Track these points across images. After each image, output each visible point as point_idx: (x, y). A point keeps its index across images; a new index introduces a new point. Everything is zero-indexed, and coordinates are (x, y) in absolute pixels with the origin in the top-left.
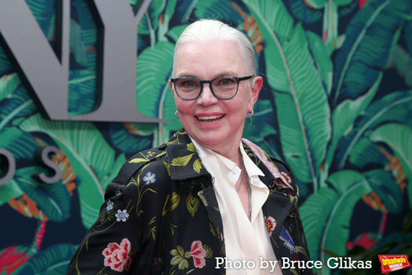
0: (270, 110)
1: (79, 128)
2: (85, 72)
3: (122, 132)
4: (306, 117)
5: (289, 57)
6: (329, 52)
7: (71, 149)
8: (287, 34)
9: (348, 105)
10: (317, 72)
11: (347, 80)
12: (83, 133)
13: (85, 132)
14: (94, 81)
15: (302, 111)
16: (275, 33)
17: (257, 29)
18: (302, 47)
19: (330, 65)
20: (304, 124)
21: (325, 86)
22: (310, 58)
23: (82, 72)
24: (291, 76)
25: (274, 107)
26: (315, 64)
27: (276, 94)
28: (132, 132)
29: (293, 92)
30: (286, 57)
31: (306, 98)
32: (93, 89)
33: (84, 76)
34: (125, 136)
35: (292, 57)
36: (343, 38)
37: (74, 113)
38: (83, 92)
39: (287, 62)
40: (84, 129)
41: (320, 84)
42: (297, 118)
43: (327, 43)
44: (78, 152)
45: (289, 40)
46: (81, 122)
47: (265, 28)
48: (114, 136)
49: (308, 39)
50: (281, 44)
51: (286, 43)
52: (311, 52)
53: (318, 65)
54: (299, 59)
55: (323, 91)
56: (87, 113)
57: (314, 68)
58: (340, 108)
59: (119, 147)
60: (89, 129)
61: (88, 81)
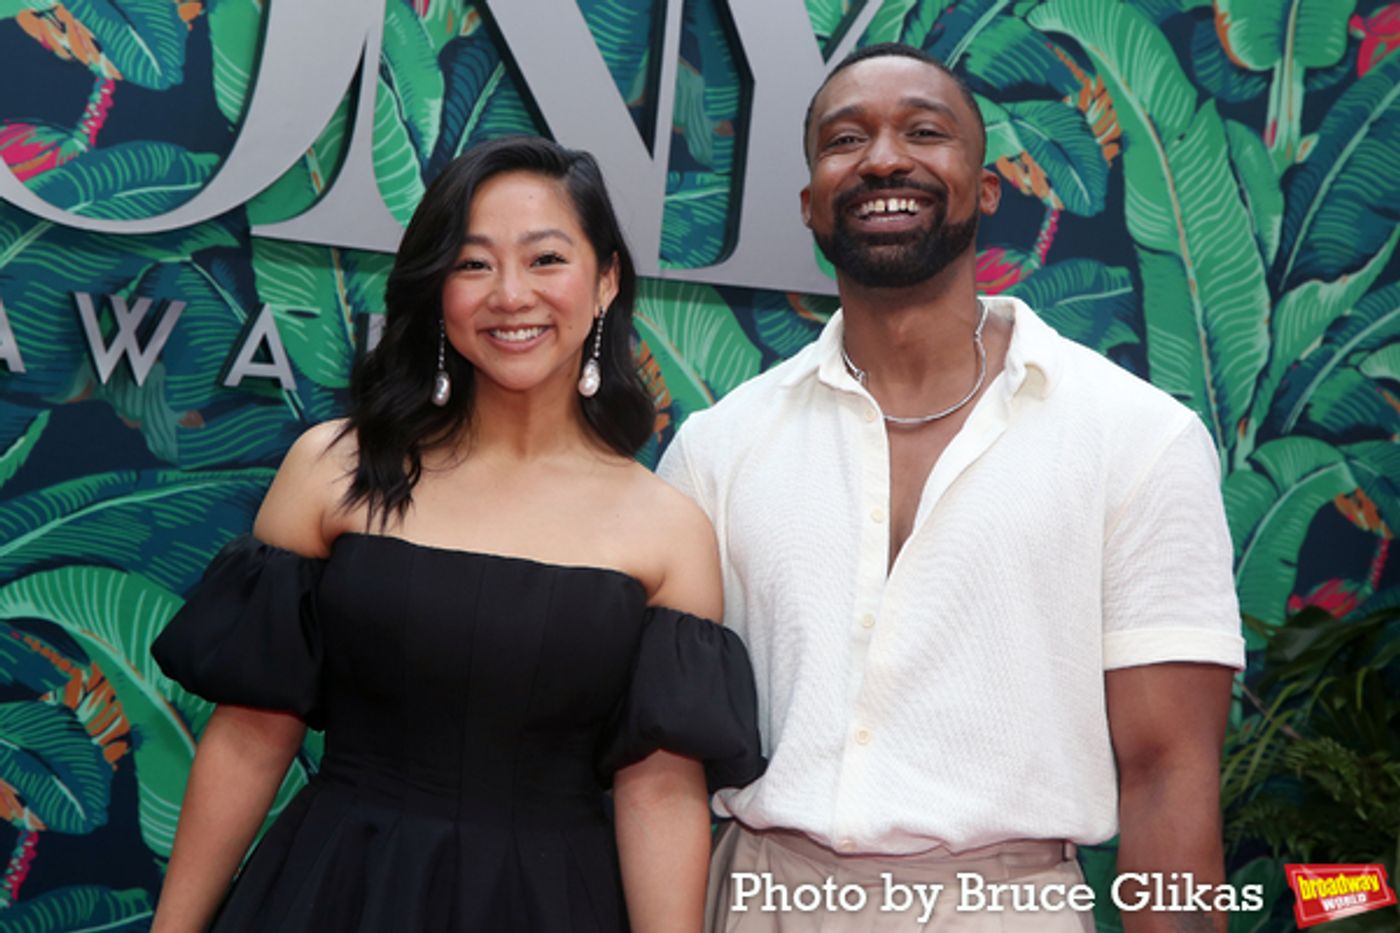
0: (1129, 289)
1: (686, 298)
2: (708, 177)
3: (780, 314)
4: (1212, 311)
5: (1180, 175)
6: (1278, 170)
7: (664, 340)
8: (1178, 124)
9: (1314, 291)
10: (1244, 211)
11: (1313, 236)
12: (694, 310)
13: (699, 306)
14: (724, 198)
15: (1202, 297)
16: (1150, 117)
17: (1110, 107)
18: (1213, 154)
19: (1279, 199)
20: (1206, 328)
21: (1262, 247)
22: (1231, 178)
23: (700, 177)
24: (1183, 217)
25: (1138, 285)
26: (1241, 193)
27: (1143, 254)
28: (803, 315)
29: (1186, 256)
30: (1173, 175)
31: (1216, 269)
32: (723, 215)
33: (703, 186)
34: (787, 322)
35: (1187, 176)
36: (1313, 140)
37: (677, 264)
38: (698, 221)
39: (1175, 186)
40: (696, 301)
41: (1251, 239)
42: (1193, 313)
43: (1272, 150)
44: (679, 349)
45: (1182, 137)
46: (690, 284)
47: (1129, 106)
48: (761, 322)
49: (1227, 137)
50: (1163, 146)
51: (1176, 142)
52: (1233, 165)
53: (1248, 197)
54: (1205, 181)
55: (1257, 255)
56: (705, 265)
57: (1239, 202)
58: (1293, 296)
59: (771, 344)
60: (708, 301)
61: (713, 197)
